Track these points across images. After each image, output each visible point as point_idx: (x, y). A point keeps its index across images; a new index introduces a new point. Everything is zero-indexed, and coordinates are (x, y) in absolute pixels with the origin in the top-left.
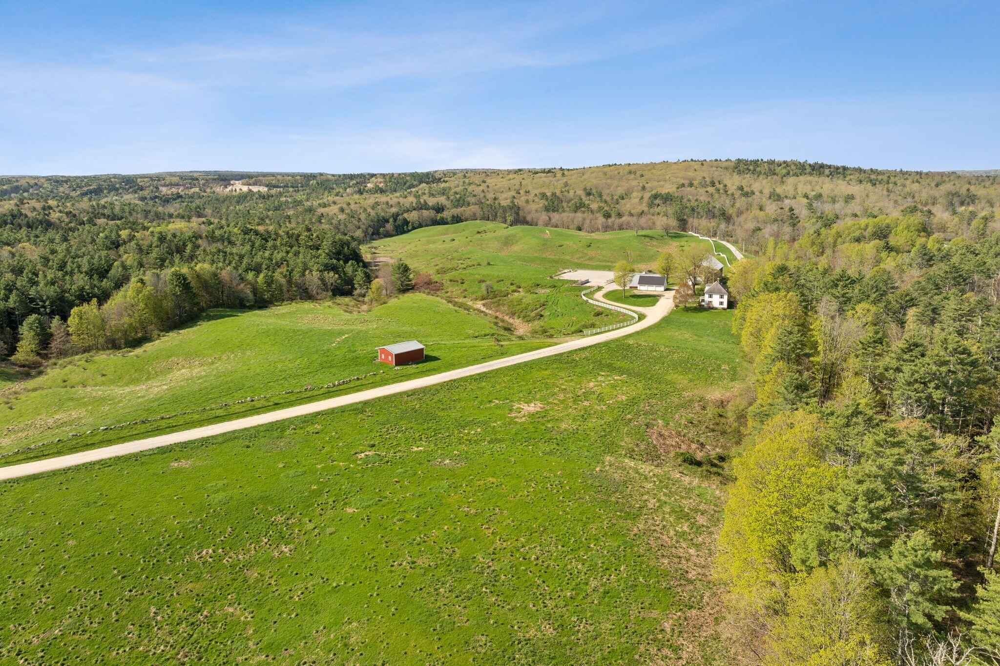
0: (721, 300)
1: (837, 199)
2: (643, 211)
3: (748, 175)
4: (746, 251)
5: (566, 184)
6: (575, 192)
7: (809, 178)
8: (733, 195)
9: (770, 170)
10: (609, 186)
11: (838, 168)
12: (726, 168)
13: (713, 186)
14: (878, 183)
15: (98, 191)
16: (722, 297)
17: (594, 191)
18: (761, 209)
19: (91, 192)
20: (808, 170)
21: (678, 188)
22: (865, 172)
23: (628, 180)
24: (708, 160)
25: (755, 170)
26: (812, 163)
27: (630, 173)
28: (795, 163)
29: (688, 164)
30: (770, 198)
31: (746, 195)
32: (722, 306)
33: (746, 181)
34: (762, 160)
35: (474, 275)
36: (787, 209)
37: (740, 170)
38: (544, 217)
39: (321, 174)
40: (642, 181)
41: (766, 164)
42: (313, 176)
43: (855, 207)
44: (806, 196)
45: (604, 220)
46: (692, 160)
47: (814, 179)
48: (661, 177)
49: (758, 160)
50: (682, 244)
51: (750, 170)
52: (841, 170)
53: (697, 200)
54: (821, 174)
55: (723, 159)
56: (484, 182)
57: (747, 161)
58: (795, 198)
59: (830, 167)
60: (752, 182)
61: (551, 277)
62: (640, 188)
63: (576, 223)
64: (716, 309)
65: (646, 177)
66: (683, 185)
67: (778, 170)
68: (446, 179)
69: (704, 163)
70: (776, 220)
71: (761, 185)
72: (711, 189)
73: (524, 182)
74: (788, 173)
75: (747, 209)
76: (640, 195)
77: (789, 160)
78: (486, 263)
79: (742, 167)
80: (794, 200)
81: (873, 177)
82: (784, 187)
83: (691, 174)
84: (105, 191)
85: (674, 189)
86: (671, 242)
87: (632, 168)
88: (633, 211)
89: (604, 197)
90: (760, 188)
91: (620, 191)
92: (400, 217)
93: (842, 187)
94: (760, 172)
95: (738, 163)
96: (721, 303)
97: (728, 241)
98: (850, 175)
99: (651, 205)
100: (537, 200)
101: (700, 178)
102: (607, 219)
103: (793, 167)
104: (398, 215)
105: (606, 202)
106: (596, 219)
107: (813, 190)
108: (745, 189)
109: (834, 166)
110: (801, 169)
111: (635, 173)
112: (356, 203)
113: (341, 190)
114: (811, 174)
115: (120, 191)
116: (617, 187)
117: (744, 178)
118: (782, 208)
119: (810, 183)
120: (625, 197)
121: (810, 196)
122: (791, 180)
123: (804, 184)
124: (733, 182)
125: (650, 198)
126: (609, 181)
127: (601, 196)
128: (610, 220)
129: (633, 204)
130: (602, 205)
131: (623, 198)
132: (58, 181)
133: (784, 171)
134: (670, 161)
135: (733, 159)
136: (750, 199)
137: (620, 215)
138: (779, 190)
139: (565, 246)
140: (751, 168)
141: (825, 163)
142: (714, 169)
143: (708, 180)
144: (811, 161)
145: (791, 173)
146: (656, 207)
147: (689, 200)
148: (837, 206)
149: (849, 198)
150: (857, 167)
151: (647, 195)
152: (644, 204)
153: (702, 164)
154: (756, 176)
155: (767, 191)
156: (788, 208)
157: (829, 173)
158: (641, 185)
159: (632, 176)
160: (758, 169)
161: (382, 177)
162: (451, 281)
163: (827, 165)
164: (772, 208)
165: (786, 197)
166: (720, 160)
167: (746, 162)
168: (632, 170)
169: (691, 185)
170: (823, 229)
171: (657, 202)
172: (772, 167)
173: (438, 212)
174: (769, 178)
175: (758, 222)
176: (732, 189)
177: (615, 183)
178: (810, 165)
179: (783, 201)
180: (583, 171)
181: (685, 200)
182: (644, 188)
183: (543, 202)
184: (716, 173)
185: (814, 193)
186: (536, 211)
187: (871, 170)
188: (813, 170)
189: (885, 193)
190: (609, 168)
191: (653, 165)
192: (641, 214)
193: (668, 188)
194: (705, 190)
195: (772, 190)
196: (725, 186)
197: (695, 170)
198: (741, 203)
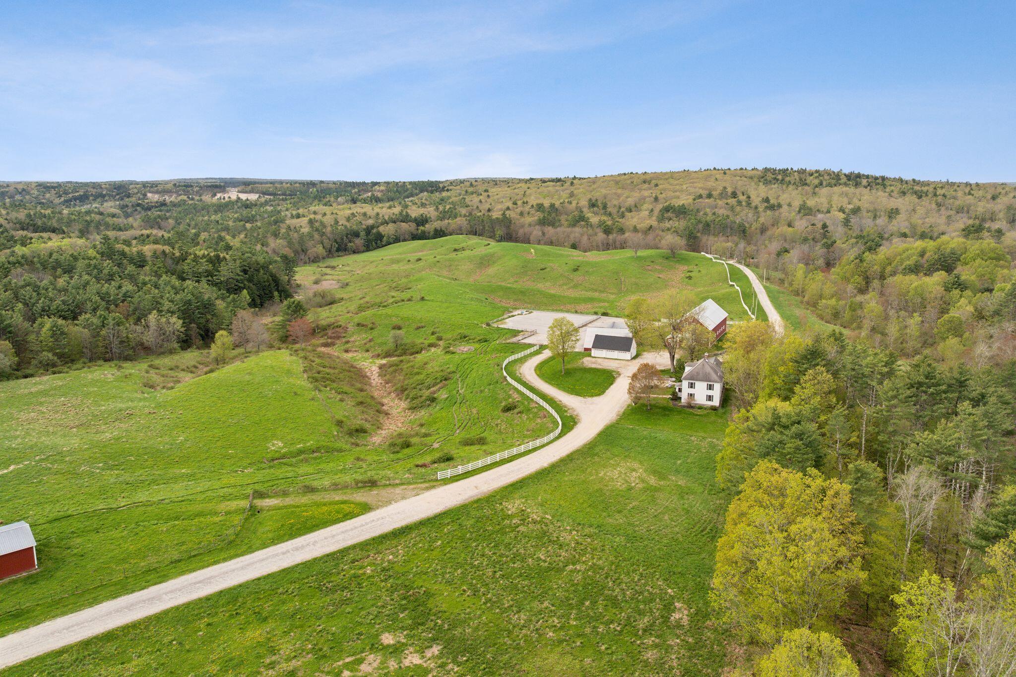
0: (710, 393)
1: (878, 214)
2: (651, 227)
3: (776, 185)
4: (768, 279)
5: (572, 195)
6: (578, 203)
7: (845, 189)
8: (756, 208)
9: (801, 180)
10: (619, 196)
11: (876, 178)
12: (751, 178)
13: (735, 198)
14: (924, 195)
15: (83, 199)
16: (710, 387)
17: (599, 203)
18: (790, 225)
19: (75, 199)
20: (844, 180)
21: (694, 200)
22: (907, 182)
23: (640, 190)
24: (732, 169)
25: (783, 180)
26: (847, 173)
27: (644, 182)
28: (828, 173)
29: (708, 174)
30: (799, 212)
31: (772, 208)
32: (710, 403)
33: (772, 192)
34: (792, 169)
35: (390, 317)
36: (819, 225)
37: (766, 180)
38: (537, 232)
39: (322, 182)
40: (655, 192)
41: (796, 174)
42: (312, 184)
43: (900, 223)
44: (842, 210)
45: (605, 236)
46: (715, 169)
47: (851, 190)
48: (677, 187)
49: (787, 169)
50: (690, 268)
51: (778, 180)
52: (880, 181)
53: (714, 214)
54: (857, 185)
55: (749, 168)
56: (486, 191)
57: (775, 170)
58: (829, 212)
59: (867, 177)
60: (780, 193)
61: (488, 325)
62: (652, 199)
63: (572, 240)
64: (701, 407)
65: (660, 187)
66: (700, 196)
67: (809, 179)
68: (450, 188)
69: (727, 172)
70: (805, 240)
71: (792, 197)
72: (732, 201)
73: (528, 192)
74: (821, 184)
75: (773, 225)
76: (650, 207)
77: (822, 169)
78: (419, 297)
79: (770, 176)
80: (828, 215)
81: (917, 188)
82: (817, 199)
83: (711, 184)
84: (91, 198)
85: (690, 201)
86: (677, 266)
87: (647, 177)
88: (638, 227)
89: (609, 210)
90: (788, 201)
91: (630, 201)
92: (375, 231)
93: (882, 199)
94: (790, 182)
95: (765, 172)
96: (710, 398)
97: (748, 266)
98: (891, 186)
99: (661, 219)
100: (533, 211)
101: (721, 188)
102: (608, 235)
103: (826, 177)
104: (373, 227)
105: (610, 214)
106: (596, 234)
107: (849, 204)
108: (772, 202)
109: (872, 176)
110: (835, 179)
111: (649, 183)
112: (332, 213)
113: (332, 199)
114: (846, 184)
115: (107, 198)
116: (627, 197)
117: (772, 189)
118: (813, 225)
119: (847, 195)
120: (633, 209)
121: (847, 211)
122: (824, 191)
123: (838, 196)
124: (758, 193)
125: (660, 211)
126: (619, 191)
127: (605, 207)
128: (611, 237)
129: (641, 219)
130: (604, 218)
131: (630, 211)
132: (45, 187)
133: (816, 182)
134: (691, 169)
135: (760, 168)
136: (777, 213)
137: (622, 231)
138: (811, 203)
139: (548, 270)
140: (780, 177)
141: (862, 173)
142: (738, 178)
143: (730, 190)
144: (847, 171)
145: (824, 183)
146: (667, 221)
147: (706, 214)
148: (879, 221)
149: (893, 213)
150: (897, 177)
151: (660, 206)
152: (654, 218)
153: (725, 173)
154: (784, 187)
155: (796, 204)
156: (821, 223)
157: (867, 184)
158: (654, 195)
159: (646, 186)
160: (788, 179)
161: (386, 185)
162: (358, 325)
163: (864, 175)
164: (801, 224)
165: (818, 211)
166: (746, 169)
167: (773, 171)
168: (648, 180)
169: (710, 196)
170: (867, 254)
171: (670, 214)
172: (803, 176)
173: (418, 225)
174: (800, 188)
175: (785, 240)
176: (756, 200)
177: (626, 193)
178: (845, 175)
179: (815, 216)
180: (594, 181)
181: (702, 213)
182: (656, 199)
183: (539, 215)
184: (740, 183)
185: (851, 207)
186: (530, 225)
187: (914, 180)
188: (849, 180)
189: (934, 206)
190: (623, 177)
191: (672, 175)
192: (649, 230)
193: (684, 200)
194: (726, 201)
195: (801, 203)
196: (749, 197)
197: (716, 179)
198: (766, 217)
